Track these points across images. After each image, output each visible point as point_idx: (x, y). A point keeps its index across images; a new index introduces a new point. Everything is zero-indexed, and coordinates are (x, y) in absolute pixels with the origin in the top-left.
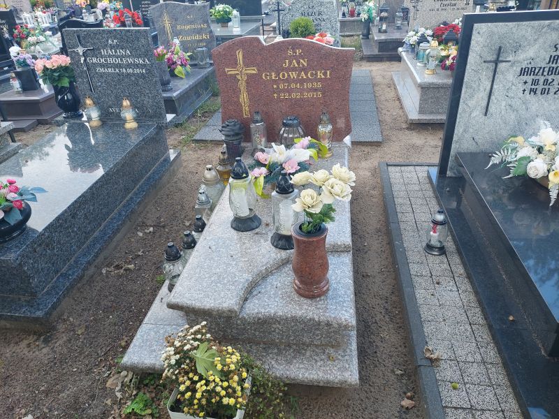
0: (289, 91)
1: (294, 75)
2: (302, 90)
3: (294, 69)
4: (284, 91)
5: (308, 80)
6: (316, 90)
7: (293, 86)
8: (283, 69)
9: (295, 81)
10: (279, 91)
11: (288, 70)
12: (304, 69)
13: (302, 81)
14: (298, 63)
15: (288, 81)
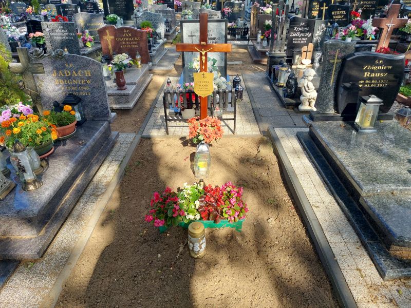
0: (126, 45)
1: (127, 39)
2: (131, 45)
3: (127, 37)
4: (124, 45)
5: (132, 41)
6: (135, 44)
7: (127, 43)
8: (123, 37)
9: (128, 41)
10: (123, 45)
11: (125, 37)
12: (130, 37)
13: (130, 41)
14: (128, 35)
15: (125, 41)
